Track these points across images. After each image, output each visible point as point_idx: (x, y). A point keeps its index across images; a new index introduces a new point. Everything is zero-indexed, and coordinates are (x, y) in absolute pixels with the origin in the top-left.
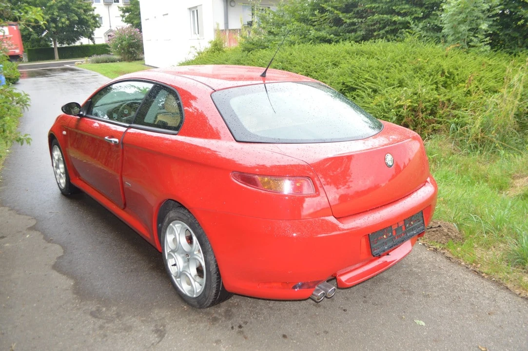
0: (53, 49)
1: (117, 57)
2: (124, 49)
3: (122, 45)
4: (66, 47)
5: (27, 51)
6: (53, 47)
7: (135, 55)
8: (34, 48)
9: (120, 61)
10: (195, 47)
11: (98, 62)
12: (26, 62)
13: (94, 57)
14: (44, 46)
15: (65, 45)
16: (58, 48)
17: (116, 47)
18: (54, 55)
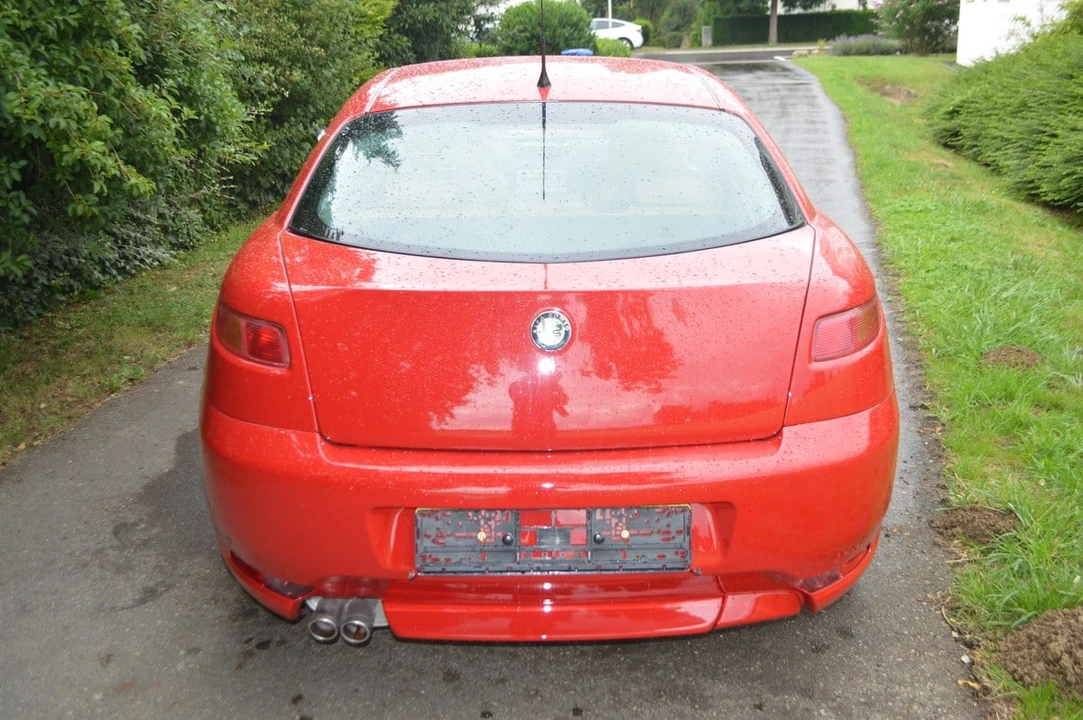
0: (768, 17)
1: (896, 43)
2: (911, 24)
3: (907, 12)
4: (799, 15)
5: (712, 22)
6: (769, 13)
7: (940, 40)
8: (729, 16)
9: (905, 51)
10: (1028, 19)
11: (846, 53)
12: (706, 48)
13: (842, 41)
14: (749, 11)
15: (798, 11)
16: (780, 18)
17: (892, 14)
18: (768, 32)
